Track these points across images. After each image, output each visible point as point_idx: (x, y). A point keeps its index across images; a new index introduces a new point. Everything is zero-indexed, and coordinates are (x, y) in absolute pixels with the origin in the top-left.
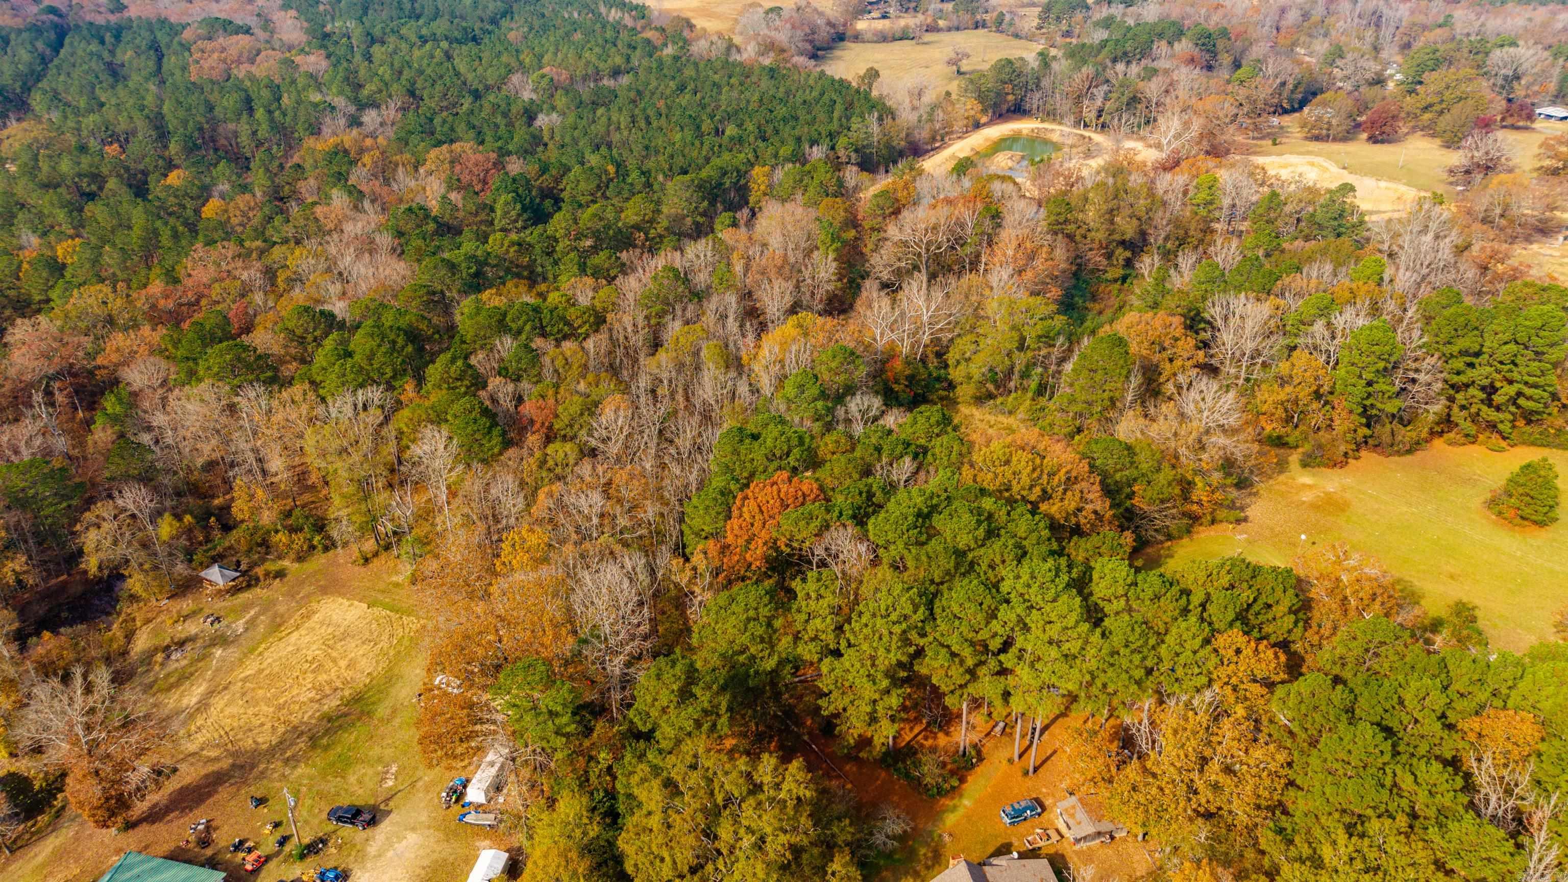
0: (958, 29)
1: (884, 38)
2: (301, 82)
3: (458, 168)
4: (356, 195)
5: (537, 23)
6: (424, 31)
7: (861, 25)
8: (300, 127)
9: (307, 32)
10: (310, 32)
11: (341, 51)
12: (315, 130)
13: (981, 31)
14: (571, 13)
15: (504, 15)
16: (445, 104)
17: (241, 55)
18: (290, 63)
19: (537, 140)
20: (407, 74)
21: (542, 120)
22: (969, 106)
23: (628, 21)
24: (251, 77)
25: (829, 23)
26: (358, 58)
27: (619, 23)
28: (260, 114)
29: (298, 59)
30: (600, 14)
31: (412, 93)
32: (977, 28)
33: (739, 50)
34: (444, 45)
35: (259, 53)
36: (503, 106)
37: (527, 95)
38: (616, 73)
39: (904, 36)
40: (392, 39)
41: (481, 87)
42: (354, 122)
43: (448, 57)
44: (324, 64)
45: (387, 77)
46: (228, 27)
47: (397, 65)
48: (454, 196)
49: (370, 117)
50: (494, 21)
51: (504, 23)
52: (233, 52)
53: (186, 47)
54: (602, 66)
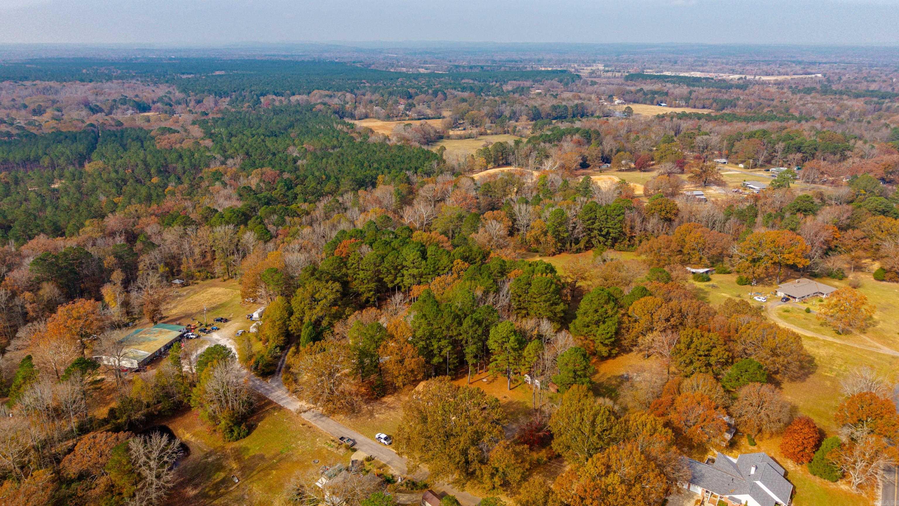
0: (496, 134)
1: (461, 138)
2: (202, 149)
3: (264, 176)
4: (225, 185)
5: (304, 130)
6: (254, 132)
7: (451, 133)
8: (202, 165)
9: (204, 133)
10: (205, 133)
11: (218, 139)
12: (208, 166)
13: (507, 135)
14: (320, 127)
15: (290, 127)
16: (261, 158)
17: (176, 141)
18: (198, 143)
19: (297, 169)
20: (246, 146)
21: (299, 163)
22: (481, 161)
23: (345, 130)
24: (182, 148)
25: (436, 131)
26: (225, 142)
27: (341, 130)
28: (186, 160)
29: (201, 142)
30: (333, 127)
31: (247, 154)
32: (505, 133)
33: (389, 140)
34: (262, 137)
35: (184, 140)
36: (284, 157)
37: (295, 155)
38: (334, 147)
39: (470, 137)
40: (240, 136)
41: (276, 152)
42: (223, 163)
43: (263, 141)
44: (211, 144)
45: (237, 148)
46: (170, 131)
47: (242, 143)
48: (261, 184)
49: (230, 162)
50: (286, 129)
51: (290, 130)
52: (173, 139)
53: (153, 138)
54: (328, 145)
